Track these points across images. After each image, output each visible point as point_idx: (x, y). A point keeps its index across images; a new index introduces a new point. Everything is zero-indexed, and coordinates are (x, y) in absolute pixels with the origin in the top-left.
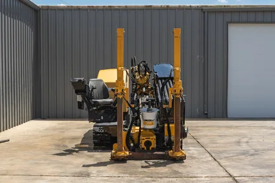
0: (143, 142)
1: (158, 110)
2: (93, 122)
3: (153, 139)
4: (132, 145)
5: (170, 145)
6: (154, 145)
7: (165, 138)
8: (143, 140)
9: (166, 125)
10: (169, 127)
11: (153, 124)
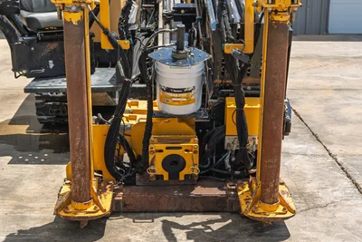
0: (159, 158)
1: (208, 57)
2: (28, 76)
3: (189, 150)
4: (126, 158)
5: (242, 166)
6: (191, 167)
7: (228, 140)
8: (158, 154)
9: (231, 104)
10: (240, 113)
11: (188, 102)
